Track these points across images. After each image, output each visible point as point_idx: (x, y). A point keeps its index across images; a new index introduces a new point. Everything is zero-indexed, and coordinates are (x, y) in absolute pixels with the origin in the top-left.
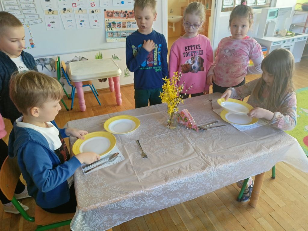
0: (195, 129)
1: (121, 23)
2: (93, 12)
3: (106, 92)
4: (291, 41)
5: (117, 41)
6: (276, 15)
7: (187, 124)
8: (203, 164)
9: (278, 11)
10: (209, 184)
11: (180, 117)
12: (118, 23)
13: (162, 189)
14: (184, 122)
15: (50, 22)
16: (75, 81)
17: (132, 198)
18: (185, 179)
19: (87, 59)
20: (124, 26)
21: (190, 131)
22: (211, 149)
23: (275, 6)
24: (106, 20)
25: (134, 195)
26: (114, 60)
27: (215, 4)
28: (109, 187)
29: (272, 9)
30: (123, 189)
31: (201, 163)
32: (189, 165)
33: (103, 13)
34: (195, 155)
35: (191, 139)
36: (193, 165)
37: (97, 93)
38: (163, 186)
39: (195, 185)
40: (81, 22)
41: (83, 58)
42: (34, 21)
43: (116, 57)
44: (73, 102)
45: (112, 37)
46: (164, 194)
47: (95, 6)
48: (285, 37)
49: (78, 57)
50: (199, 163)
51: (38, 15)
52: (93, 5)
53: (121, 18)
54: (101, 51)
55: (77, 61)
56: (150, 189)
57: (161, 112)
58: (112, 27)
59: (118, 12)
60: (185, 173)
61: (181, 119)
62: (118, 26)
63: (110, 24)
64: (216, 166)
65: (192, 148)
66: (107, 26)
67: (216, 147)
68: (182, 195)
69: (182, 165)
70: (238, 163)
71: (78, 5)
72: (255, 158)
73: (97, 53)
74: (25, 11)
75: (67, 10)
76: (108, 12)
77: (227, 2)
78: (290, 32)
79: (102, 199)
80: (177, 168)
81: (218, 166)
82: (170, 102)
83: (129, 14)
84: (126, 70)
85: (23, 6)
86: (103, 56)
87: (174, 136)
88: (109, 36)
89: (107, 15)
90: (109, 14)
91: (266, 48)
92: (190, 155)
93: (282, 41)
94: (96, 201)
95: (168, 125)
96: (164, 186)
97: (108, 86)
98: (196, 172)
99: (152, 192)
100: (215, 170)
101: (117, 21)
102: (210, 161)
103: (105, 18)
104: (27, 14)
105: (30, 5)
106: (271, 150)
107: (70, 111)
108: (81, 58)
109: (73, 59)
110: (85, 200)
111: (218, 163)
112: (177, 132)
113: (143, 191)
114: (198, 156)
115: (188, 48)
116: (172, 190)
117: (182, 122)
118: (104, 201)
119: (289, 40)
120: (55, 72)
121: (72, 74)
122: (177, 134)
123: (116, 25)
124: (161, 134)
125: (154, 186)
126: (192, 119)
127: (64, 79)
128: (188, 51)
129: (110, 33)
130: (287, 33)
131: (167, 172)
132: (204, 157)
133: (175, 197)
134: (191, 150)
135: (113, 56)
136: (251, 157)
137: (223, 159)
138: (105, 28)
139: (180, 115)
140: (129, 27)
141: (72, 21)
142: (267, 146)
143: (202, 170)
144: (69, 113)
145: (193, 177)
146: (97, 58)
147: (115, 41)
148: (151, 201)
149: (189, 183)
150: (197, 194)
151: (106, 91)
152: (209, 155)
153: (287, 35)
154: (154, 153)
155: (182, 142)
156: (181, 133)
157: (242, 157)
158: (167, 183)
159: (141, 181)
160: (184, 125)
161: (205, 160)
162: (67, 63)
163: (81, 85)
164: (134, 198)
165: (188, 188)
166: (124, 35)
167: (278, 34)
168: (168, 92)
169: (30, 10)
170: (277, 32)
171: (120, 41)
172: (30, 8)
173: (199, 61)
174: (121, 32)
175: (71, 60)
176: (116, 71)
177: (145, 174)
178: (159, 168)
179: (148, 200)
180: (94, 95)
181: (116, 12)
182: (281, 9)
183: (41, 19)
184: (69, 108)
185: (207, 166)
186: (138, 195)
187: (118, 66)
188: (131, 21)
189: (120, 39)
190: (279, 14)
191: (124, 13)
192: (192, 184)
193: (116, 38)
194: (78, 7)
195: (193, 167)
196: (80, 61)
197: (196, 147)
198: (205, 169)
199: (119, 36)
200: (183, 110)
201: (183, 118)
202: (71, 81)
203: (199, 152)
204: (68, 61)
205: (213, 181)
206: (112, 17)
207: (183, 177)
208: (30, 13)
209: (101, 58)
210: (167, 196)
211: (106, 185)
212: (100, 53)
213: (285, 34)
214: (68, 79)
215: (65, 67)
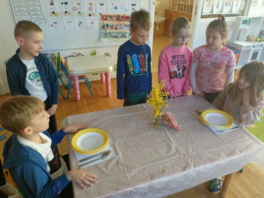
0: (177, 130)
1: (113, 25)
2: (90, 15)
3: (97, 84)
4: (260, 46)
5: (109, 41)
6: (248, 23)
7: (170, 125)
8: (184, 165)
9: (250, 19)
10: (188, 182)
11: (164, 118)
12: (111, 26)
13: (148, 187)
14: (167, 122)
15: (53, 23)
16: (72, 75)
17: (122, 194)
18: (168, 178)
19: (83, 55)
20: (116, 28)
21: (172, 131)
22: (190, 150)
23: (247, 15)
24: (101, 22)
25: (123, 191)
26: (105, 57)
27: (196, 12)
28: (102, 183)
29: (244, 18)
30: (114, 186)
31: (182, 163)
32: (172, 165)
33: (98, 17)
34: (177, 155)
35: (173, 139)
36: (175, 165)
37: (90, 85)
38: (148, 184)
39: (176, 184)
40: (79, 23)
41: (80, 54)
42: (39, 21)
43: (107, 54)
44: (70, 91)
45: (105, 37)
46: (150, 191)
47: (92, 10)
48: (255, 42)
49: (76, 53)
50: (181, 164)
51: (43, 16)
52: (90, 10)
53: (114, 21)
54: (95, 49)
55: (75, 56)
56: (138, 186)
57: (147, 111)
58: (106, 29)
59: (112, 16)
60: (169, 173)
61: (165, 120)
62: (111, 28)
63: (104, 26)
64: (195, 167)
65: (174, 148)
66: (102, 28)
67: (196, 148)
68: (164, 192)
69: (166, 164)
70: (214, 165)
71: (77, 9)
72: (229, 161)
73: (92, 50)
74: (32, 13)
75: (68, 13)
76: (103, 16)
77: (206, 10)
78: (259, 38)
79: (96, 194)
80: (161, 167)
81: (197, 167)
82: (156, 106)
83: (121, 18)
84: (115, 66)
85: (31, 8)
86: (97, 53)
87: (158, 135)
88: (103, 36)
89: (102, 18)
90: (104, 18)
91: (238, 51)
92: (173, 155)
93: (252, 46)
94: (91, 196)
95: (153, 124)
96: (150, 184)
97: (100, 79)
98: (178, 172)
99: (139, 189)
100: (194, 171)
101: (110, 24)
102: (190, 162)
103: (100, 20)
104: (34, 15)
105: (37, 7)
106: (243, 154)
107: (66, 100)
108: (78, 54)
109: (71, 55)
110: (81, 194)
111: (197, 164)
112: (161, 131)
113: (131, 188)
114: (179, 156)
115: (174, 57)
116: (156, 188)
117: (166, 123)
118: (98, 196)
119: (258, 45)
120: (55, 65)
121: (70, 69)
122: (161, 133)
123: (110, 27)
124: (147, 133)
125: (141, 184)
126: (174, 121)
127: (62, 71)
128: (174, 60)
129: (104, 34)
130: (257, 38)
131: (152, 171)
132: (184, 158)
133: (158, 193)
134: (174, 150)
135: (105, 53)
136: (225, 160)
137: (201, 161)
138: (100, 29)
139: (165, 117)
140: (120, 29)
141: (71, 22)
142: (239, 150)
143: (183, 171)
144: (65, 101)
145: (175, 177)
146: (92, 54)
147: (107, 41)
148: (138, 196)
149: (171, 182)
150: (177, 191)
151: (97, 82)
152: (189, 156)
153: (256, 41)
154: (141, 151)
155: (165, 142)
156: (164, 133)
157: (218, 160)
158: (153, 182)
159: (130, 178)
160: (167, 125)
161: (185, 161)
162: (66, 58)
163: (77, 78)
164: (123, 194)
165: (170, 186)
166: (115, 36)
167: (249, 39)
168: (155, 98)
169: (36, 12)
170: (248, 37)
171: (113, 41)
172: (37, 10)
173: (183, 69)
174: (113, 33)
175: (69, 55)
176: (107, 68)
177: (134, 172)
178: (146, 166)
179: (135, 196)
180: (87, 86)
181: (110, 16)
182: (252, 18)
183: (45, 20)
184: (66, 97)
185: (187, 167)
186: (127, 192)
187: (109, 62)
188: (123, 24)
189: (112, 39)
190: (250, 22)
191: (116, 16)
192: (174, 183)
193: (109, 38)
194: (78, 11)
195: (175, 167)
196: (77, 56)
197: (178, 147)
198: (185, 170)
199: (111, 36)
200: (167, 113)
201: (167, 119)
202: (68, 73)
203: (180, 152)
204: (66, 57)
205: (192, 180)
206: (106, 20)
207: (166, 177)
208: (36, 14)
209: (95, 55)
210: (152, 192)
211: (100, 181)
212: (95, 50)
213: (255, 40)
214: (66, 71)
215: (63, 61)
